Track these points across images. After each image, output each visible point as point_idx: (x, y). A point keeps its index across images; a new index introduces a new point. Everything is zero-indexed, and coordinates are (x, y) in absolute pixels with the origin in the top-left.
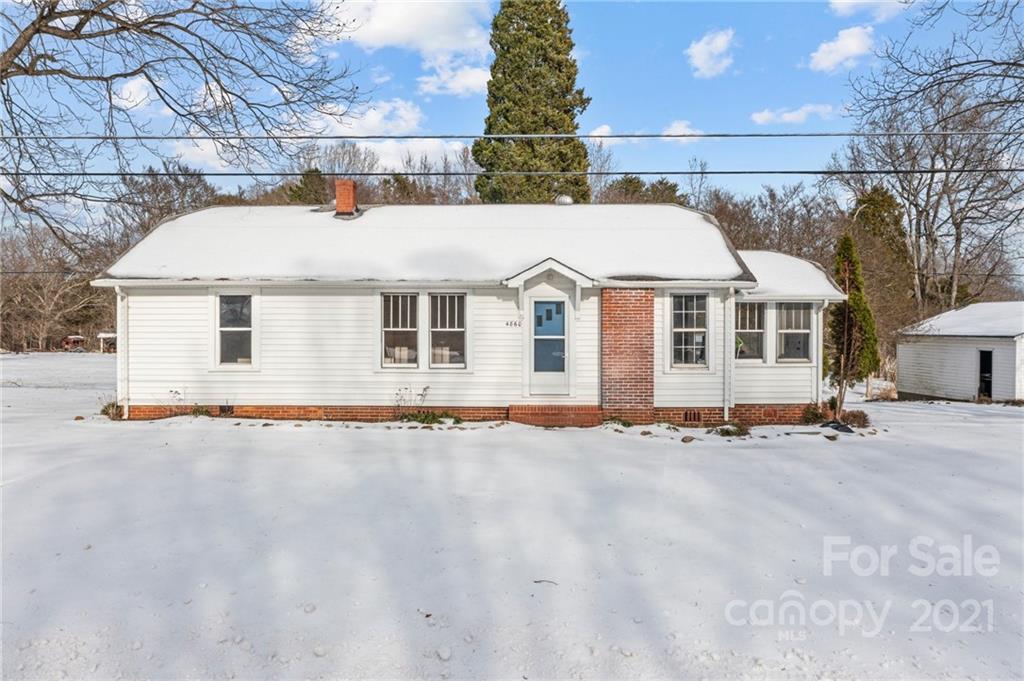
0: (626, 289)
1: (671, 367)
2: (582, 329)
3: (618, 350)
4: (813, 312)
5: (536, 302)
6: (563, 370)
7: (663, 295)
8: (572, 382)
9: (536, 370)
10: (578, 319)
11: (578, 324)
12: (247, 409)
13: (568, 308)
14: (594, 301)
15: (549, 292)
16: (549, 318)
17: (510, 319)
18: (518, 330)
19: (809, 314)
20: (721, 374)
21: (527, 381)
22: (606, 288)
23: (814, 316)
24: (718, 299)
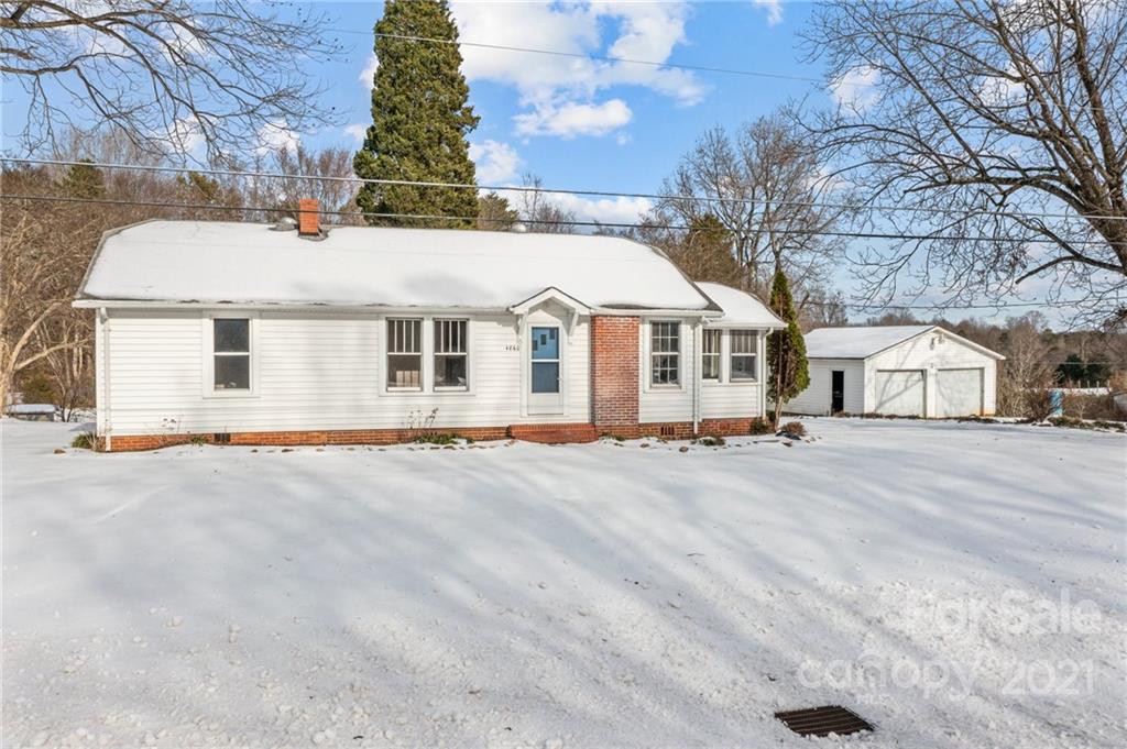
0: (615, 316)
1: (651, 387)
2: (575, 352)
3: (609, 372)
4: (759, 337)
5: (533, 328)
6: (558, 391)
7: (643, 323)
8: (566, 402)
9: (533, 392)
10: (570, 344)
11: (571, 348)
12: (246, 436)
13: (562, 332)
14: (585, 326)
15: (546, 319)
16: (544, 343)
17: (508, 344)
18: (517, 354)
19: (756, 339)
20: (691, 393)
21: (525, 403)
22: (598, 316)
23: (759, 341)
24: (689, 327)
